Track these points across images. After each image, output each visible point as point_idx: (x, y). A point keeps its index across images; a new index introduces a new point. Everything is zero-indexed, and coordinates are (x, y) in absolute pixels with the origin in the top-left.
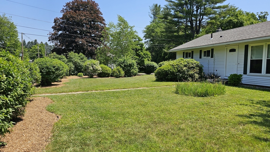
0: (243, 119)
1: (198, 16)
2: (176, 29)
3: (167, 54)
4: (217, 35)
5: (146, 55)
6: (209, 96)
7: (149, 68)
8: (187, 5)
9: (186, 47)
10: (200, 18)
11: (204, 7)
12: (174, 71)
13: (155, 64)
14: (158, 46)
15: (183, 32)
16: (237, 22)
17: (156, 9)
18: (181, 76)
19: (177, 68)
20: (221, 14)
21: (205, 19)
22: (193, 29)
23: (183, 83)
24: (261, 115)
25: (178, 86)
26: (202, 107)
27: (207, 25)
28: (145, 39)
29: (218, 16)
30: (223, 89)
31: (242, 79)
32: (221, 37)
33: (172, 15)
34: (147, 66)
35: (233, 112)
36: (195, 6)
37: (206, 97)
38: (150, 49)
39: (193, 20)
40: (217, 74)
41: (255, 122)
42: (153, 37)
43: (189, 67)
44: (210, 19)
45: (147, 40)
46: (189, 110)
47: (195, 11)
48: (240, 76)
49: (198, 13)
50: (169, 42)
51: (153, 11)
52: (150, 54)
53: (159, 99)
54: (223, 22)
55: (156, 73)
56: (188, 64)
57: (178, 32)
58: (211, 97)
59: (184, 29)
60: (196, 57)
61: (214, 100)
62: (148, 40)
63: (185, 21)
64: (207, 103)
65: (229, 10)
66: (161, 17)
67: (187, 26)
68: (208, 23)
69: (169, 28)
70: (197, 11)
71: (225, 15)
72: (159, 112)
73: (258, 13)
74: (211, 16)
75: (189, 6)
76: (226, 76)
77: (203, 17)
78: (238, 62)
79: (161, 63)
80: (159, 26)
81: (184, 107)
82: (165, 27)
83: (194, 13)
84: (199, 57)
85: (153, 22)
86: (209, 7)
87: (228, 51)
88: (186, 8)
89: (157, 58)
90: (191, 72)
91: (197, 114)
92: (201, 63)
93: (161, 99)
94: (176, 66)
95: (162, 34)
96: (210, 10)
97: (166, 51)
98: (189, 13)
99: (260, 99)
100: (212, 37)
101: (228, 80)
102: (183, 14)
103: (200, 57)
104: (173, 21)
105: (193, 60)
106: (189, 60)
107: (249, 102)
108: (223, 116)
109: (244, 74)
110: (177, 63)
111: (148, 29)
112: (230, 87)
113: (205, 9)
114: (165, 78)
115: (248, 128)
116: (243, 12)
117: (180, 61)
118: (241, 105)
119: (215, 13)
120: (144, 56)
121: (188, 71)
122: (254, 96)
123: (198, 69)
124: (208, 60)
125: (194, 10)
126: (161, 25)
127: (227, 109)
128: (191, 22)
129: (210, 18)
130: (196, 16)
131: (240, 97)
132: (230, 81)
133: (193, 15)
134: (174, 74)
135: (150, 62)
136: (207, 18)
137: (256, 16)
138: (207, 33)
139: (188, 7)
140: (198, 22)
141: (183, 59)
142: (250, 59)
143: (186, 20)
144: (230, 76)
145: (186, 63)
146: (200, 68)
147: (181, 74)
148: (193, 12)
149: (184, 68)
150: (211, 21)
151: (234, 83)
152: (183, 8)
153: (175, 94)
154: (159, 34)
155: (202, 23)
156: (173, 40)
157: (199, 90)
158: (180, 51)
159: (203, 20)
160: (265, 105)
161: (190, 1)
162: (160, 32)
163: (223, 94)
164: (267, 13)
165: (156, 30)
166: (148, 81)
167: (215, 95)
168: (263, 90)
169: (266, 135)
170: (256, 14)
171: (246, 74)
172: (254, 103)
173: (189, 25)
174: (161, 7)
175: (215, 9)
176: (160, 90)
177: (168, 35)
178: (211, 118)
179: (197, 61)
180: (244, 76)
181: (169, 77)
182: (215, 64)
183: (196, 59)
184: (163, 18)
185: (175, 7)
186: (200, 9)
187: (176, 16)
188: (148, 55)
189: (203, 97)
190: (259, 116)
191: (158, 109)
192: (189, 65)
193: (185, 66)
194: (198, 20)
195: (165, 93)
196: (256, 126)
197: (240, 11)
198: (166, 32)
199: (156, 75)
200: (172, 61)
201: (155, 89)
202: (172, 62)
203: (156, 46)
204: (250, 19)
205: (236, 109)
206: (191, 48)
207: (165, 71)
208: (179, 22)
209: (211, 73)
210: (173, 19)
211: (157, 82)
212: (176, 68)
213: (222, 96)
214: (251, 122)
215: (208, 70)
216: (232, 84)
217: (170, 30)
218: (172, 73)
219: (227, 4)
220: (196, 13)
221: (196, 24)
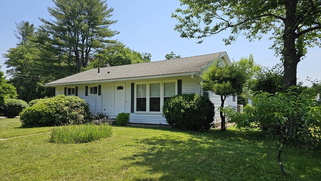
0: (127, 162)
1: (85, 46)
2: (56, 57)
3: (43, 89)
4: (104, 71)
5: (7, 90)
6: (93, 140)
7: (13, 109)
8: (71, 32)
9: (68, 82)
10: (87, 49)
11: (91, 37)
12: (51, 112)
13: (23, 103)
14: (30, 77)
15: (66, 63)
16: (125, 60)
17: (27, 28)
18: (62, 118)
19: (55, 108)
20: (109, 48)
21: (93, 52)
22: (79, 61)
23: (61, 128)
24: (144, 155)
25: (54, 132)
26: (83, 156)
27: (96, 59)
28: (8, 67)
29: (107, 50)
30: (109, 131)
31: (129, 117)
32: (108, 72)
33: (51, 40)
34: (9, 106)
35: (118, 155)
36: (81, 35)
37: (90, 142)
38: (16, 81)
39: (78, 51)
40: (105, 114)
41: (138, 163)
42: (21, 64)
43: (72, 106)
44: (98, 53)
45: (11, 68)
46: (65, 162)
47: (80, 41)
48: (127, 115)
49: (84, 43)
50: (46, 74)
51: (22, 29)
52: (15, 88)
53: (21, 154)
54: (112, 58)
55: (22, 116)
56: (71, 102)
57: (59, 61)
58: (96, 141)
59: (67, 59)
60: (81, 94)
61: (98, 145)
62: (13, 68)
63: (68, 50)
64: (91, 149)
65: (117, 46)
66: (33, 39)
67: (71, 57)
68: (96, 57)
69: (46, 55)
70: (83, 41)
71: (113, 50)
72: (18, 175)
73: (143, 54)
74: (99, 49)
75: (74, 33)
76: (115, 116)
77: (90, 49)
78: (126, 100)
79: (33, 101)
80: (31, 52)
81: (59, 160)
82: (40, 54)
83: (79, 43)
84: (85, 94)
85: (22, 44)
86: (97, 39)
87: (116, 88)
88: (69, 35)
89: (27, 95)
90: (74, 113)
91: (76, 165)
92: (86, 101)
93: (25, 153)
94: (54, 105)
95: (36, 62)
96: (98, 42)
97: (42, 85)
98: (73, 42)
99: (144, 138)
100: (99, 73)
101: (116, 120)
102: (65, 42)
103: (87, 95)
104: (53, 48)
105: (78, 97)
106: (73, 97)
107: (134, 142)
108: (107, 163)
109: (131, 112)
110: (55, 102)
111: (12, 53)
112: (118, 127)
113: (92, 40)
114: (37, 122)
115: (131, 171)
116: (130, 50)
117: (60, 99)
118: (126, 146)
119: (103, 47)
120: (3, 90)
121: (70, 112)
122: (139, 135)
123: (83, 109)
124: (95, 98)
125: (79, 39)
126: (35, 51)
127: (111, 153)
128: (76, 52)
129: (97, 51)
130: (82, 46)
131: (126, 138)
132: (118, 121)
133: (78, 45)
134: (50, 116)
135: (15, 100)
136: (95, 50)
137: (142, 56)
138: (95, 66)
139: (71, 34)
140: (85, 54)
141: (64, 96)
142: (136, 97)
143: (70, 49)
144: (118, 115)
145: (67, 101)
146: (85, 107)
147: (60, 115)
148: (78, 41)
149: (66, 108)
150: (99, 54)
151: (122, 123)
152: (65, 34)
153: (49, 144)
154: (31, 62)
155: (90, 56)
156: (52, 72)
157: (82, 134)
158: (61, 85)
159: (91, 53)
160: (148, 143)
161: (74, 28)
162: (33, 59)
163: (110, 136)
164: (150, 54)
165: (26, 56)
166: (7, 128)
167: (100, 138)
168: (148, 128)
169: (146, 175)
170: (142, 54)
171: (133, 112)
172: (139, 143)
173: (74, 55)
174: (34, 27)
175: (103, 42)
176: (25, 141)
177: (46, 65)
178: (93, 167)
179: (82, 98)
180: (131, 115)
181: (44, 120)
182: (103, 102)
183: (81, 97)
184: (37, 42)
185: (55, 31)
186: (87, 39)
187: (55, 42)
188: (11, 89)
189: (87, 142)
190: (141, 156)
191: (17, 170)
192: (72, 104)
193: (67, 105)
194: (84, 51)
195: (33, 144)
196: (138, 167)
197: (128, 49)
198: (42, 60)
199: (21, 119)
200: (49, 99)
201: (18, 140)
202: (47, 100)
203: (26, 77)
204: (136, 58)
205: (121, 152)
206: (74, 83)
207: (36, 112)
208: (60, 50)
209: (99, 113)
210: (53, 46)
211: (23, 128)
212: (53, 108)
213: (108, 138)
214: (133, 164)
215: (95, 110)
216: (121, 124)
217: (47, 58)
218: (49, 115)
219: (115, 40)
220: (82, 43)
221: (83, 55)
